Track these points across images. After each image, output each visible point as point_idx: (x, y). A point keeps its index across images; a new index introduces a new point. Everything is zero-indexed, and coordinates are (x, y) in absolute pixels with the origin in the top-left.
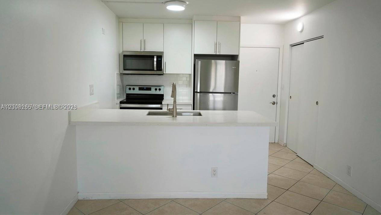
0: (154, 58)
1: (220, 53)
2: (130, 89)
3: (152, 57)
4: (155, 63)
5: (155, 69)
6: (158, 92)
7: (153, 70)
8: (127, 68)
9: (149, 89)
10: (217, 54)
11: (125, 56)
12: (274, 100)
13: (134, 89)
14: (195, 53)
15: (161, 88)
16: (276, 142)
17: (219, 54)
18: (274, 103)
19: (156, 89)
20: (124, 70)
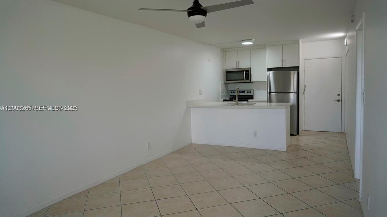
0: (244, 72)
1: (285, 65)
2: (232, 92)
3: (243, 71)
4: (245, 75)
5: (245, 79)
6: (249, 94)
7: (244, 80)
8: (228, 79)
9: (244, 92)
10: (283, 67)
11: (227, 72)
12: (339, 98)
13: (234, 92)
14: (268, 67)
15: (251, 91)
16: (342, 132)
17: (284, 67)
18: (339, 101)
19: (248, 92)
20: (227, 80)
